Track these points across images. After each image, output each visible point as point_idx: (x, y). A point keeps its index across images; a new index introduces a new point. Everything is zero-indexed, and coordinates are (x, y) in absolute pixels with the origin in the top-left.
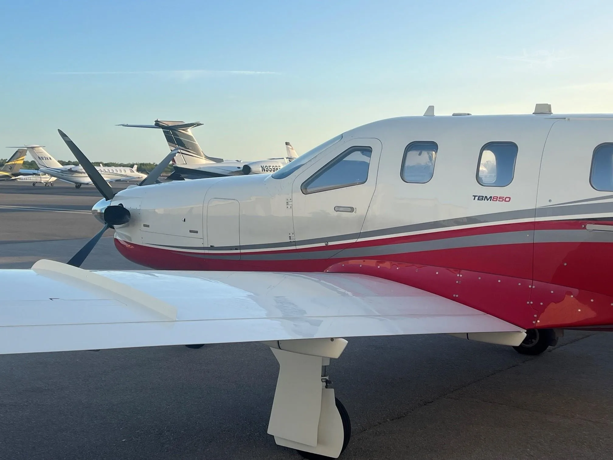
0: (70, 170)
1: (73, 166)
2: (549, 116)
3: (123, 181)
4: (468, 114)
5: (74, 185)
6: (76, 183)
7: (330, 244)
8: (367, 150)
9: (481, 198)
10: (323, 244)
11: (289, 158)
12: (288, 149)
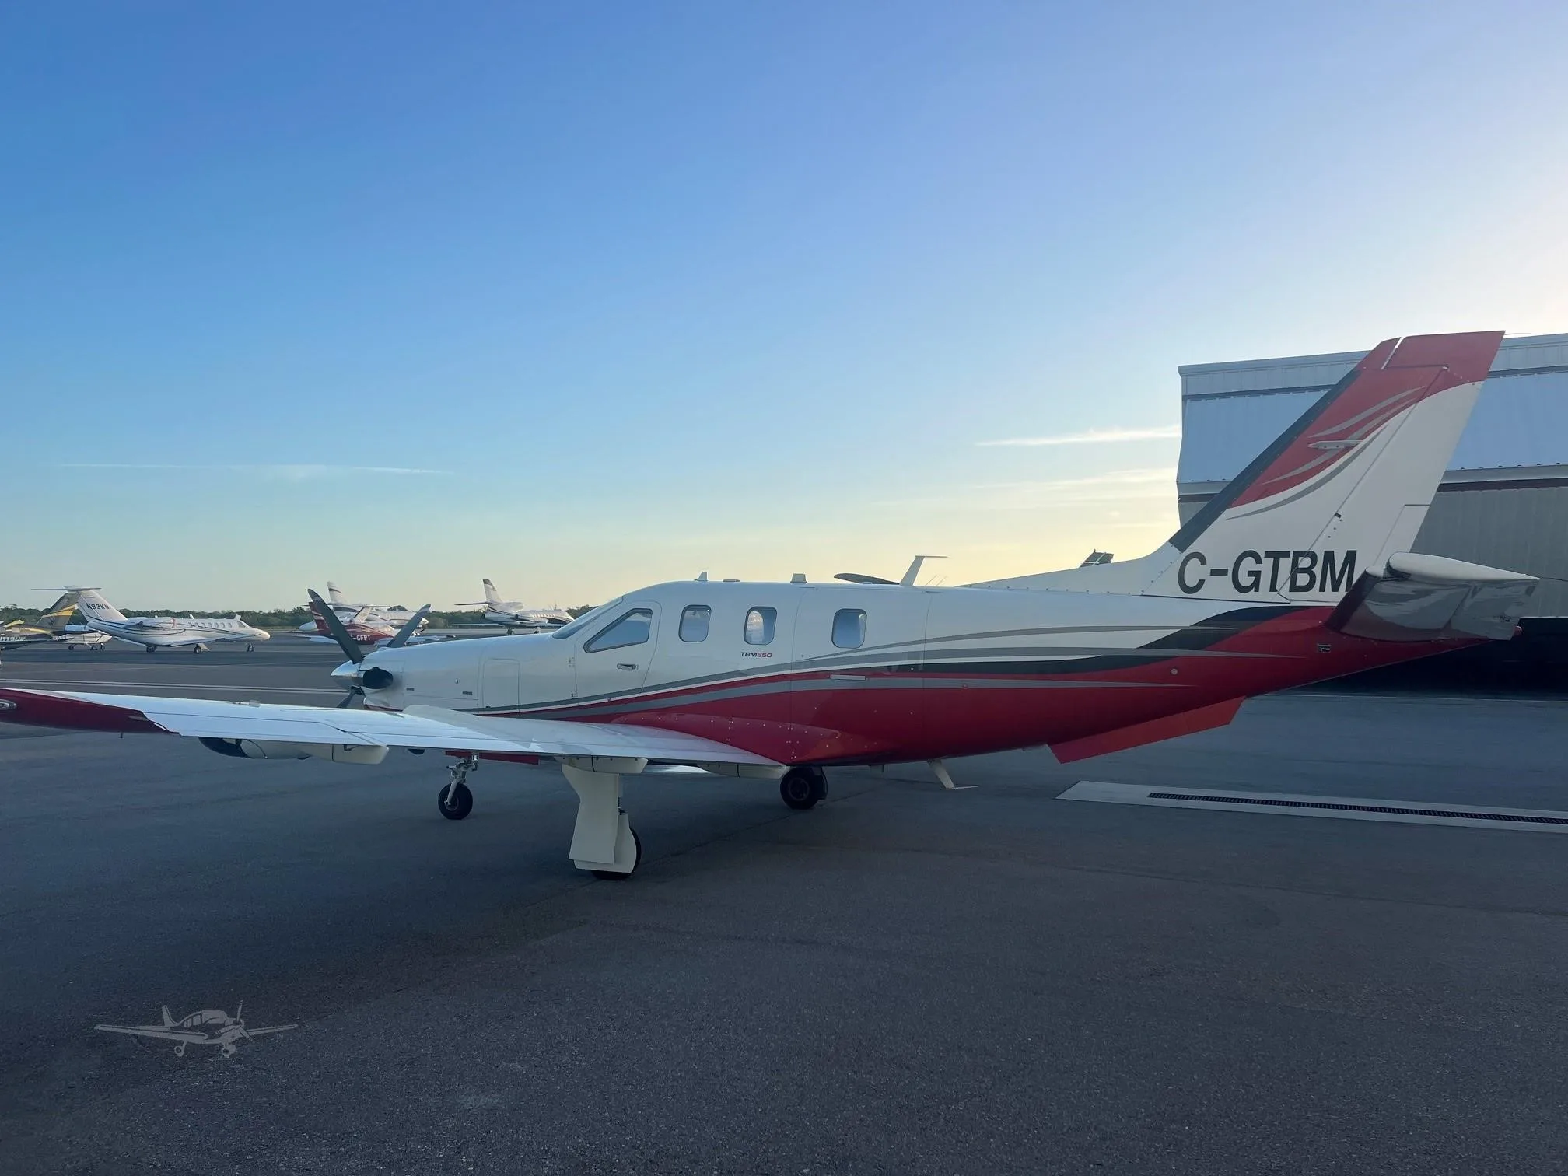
0: (140, 625)
1: (145, 618)
2: (803, 585)
3: (228, 640)
4: (737, 581)
5: (144, 647)
6: (148, 644)
7: (613, 699)
8: (647, 612)
9: (748, 654)
10: (606, 700)
11: (489, 603)
12: (487, 589)
